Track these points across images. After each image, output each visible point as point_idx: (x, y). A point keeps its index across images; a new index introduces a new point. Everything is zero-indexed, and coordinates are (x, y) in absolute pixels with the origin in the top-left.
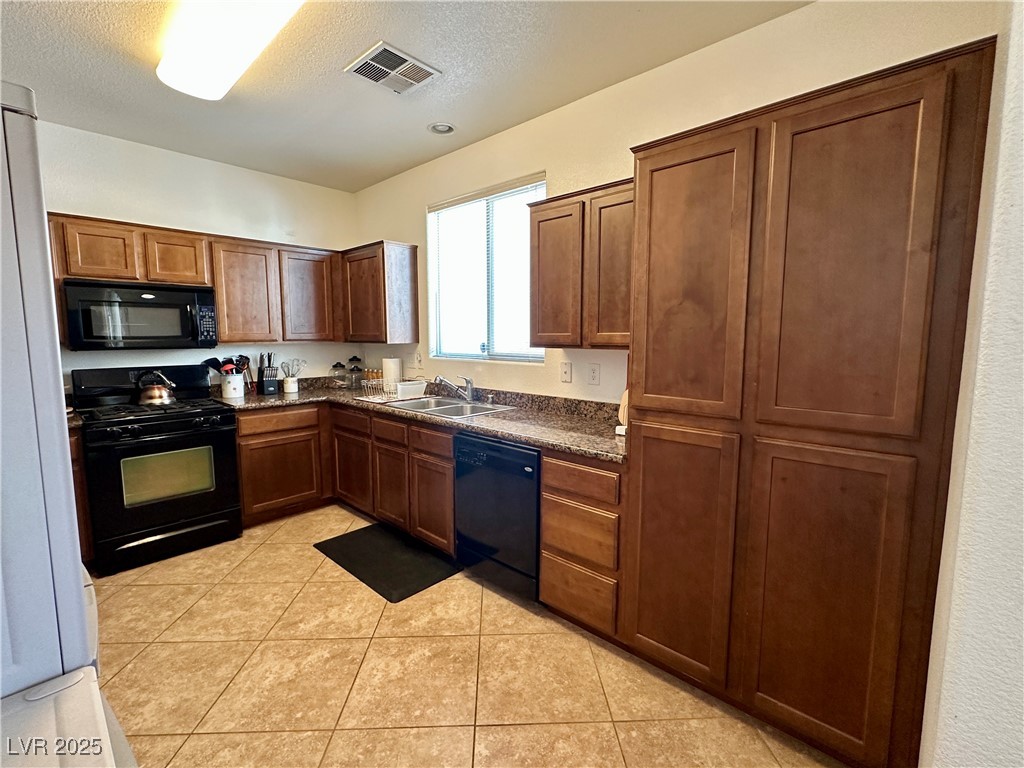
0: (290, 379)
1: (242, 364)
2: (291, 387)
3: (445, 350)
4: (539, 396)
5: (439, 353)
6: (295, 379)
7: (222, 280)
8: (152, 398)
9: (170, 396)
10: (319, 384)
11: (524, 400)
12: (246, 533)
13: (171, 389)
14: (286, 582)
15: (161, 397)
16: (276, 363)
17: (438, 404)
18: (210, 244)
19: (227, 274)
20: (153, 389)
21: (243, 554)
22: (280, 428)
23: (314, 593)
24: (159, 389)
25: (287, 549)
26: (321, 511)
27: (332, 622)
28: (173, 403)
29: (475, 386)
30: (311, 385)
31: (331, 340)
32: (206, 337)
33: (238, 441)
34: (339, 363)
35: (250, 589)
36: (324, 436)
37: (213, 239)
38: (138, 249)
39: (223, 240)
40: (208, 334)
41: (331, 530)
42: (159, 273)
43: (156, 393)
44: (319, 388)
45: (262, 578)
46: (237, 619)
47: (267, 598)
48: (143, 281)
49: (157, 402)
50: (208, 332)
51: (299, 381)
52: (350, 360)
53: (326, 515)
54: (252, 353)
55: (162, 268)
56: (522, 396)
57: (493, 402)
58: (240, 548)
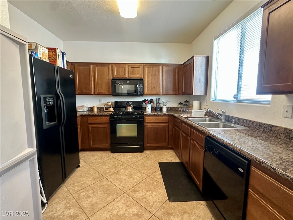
0: (164, 107)
1: (151, 101)
2: (165, 109)
3: (218, 98)
4: (265, 124)
5: (216, 99)
6: (166, 107)
7: (146, 76)
8: (128, 109)
9: (132, 109)
10: (174, 109)
11: (254, 124)
12: (145, 151)
13: (132, 107)
14: (144, 173)
15: (130, 109)
16: (161, 102)
17: (210, 121)
18: (144, 66)
19: (147, 74)
20: (128, 107)
21: (140, 158)
22: (157, 122)
23: (148, 181)
24: (130, 107)
25: (151, 161)
26: (168, 151)
27: (146, 198)
28: (132, 111)
29: (227, 114)
30: (172, 109)
31: (177, 95)
32: (140, 93)
33: (145, 124)
34: (181, 102)
35: (134, 171)
36: (170, 126)
37: (144, 65)
38: (127, 70)
39: (147, 65)
40: (141, 92)
41: (167, 159)
42: (131, 76)
43: (129, 108)
44: (174, 110)
45: (139, 169)
46: (125, 180)
47: (136, 177)
48: (127, 78)
49: (129, 110)
50: (141, 91)
51: (167, 108)
52: (185, 102)
53: (168, 153)
54: (154, 98)
55: (132, 74)
56: (253, 122)
57: (235, 123)
58: (141, 156)
